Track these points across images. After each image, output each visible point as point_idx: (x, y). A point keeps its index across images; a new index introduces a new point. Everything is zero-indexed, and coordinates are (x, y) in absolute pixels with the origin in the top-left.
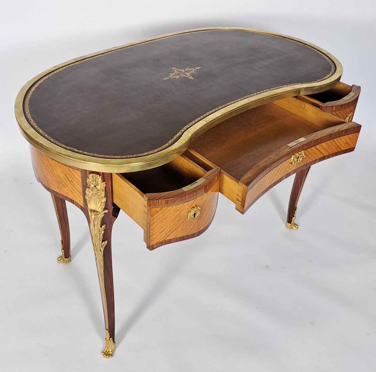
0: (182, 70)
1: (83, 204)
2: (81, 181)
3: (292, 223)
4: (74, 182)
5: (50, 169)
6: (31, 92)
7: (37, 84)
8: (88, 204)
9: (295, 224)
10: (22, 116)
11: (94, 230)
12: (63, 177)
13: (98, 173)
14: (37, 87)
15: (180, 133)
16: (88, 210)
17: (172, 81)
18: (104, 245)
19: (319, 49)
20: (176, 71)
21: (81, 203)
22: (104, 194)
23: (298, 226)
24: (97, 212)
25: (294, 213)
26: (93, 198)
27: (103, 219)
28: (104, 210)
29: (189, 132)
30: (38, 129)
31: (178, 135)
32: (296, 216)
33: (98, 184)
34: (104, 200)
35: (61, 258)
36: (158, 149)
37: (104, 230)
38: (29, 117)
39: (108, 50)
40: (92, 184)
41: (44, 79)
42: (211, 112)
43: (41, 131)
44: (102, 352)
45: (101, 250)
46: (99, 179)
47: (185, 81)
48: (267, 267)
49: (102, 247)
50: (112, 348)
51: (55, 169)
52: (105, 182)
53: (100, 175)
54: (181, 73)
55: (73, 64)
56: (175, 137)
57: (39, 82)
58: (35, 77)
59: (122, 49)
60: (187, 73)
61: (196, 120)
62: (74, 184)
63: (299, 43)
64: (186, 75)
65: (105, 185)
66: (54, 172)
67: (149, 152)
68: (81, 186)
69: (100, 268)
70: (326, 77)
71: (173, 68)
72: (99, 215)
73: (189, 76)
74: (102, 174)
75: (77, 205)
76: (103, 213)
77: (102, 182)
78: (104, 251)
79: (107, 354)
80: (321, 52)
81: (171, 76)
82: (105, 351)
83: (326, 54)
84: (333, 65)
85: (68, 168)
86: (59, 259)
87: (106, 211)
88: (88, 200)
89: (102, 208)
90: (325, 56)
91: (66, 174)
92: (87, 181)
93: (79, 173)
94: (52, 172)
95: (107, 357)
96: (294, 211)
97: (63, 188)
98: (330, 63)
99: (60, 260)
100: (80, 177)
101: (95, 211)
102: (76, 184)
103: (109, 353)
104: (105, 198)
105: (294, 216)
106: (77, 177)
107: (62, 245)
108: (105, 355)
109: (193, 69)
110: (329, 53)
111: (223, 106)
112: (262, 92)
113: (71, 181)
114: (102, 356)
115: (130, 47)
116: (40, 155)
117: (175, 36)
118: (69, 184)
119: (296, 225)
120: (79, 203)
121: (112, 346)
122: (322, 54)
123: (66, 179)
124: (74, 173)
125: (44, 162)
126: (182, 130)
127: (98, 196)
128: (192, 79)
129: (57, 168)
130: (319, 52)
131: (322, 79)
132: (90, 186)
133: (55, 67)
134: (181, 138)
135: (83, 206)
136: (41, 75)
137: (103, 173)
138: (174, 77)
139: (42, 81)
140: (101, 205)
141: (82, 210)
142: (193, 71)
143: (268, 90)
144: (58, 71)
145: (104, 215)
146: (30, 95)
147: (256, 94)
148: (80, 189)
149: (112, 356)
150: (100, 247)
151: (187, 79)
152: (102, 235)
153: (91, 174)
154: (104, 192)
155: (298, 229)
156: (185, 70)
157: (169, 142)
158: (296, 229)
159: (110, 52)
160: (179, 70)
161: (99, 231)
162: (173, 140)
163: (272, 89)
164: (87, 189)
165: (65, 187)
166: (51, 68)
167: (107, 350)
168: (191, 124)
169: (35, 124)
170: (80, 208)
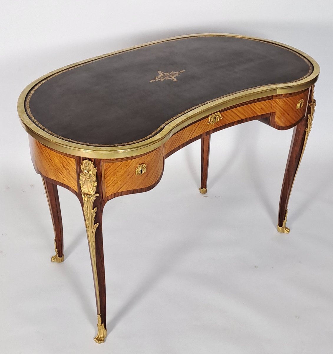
0: (168, 73)
1: (77, 189)
2: (75, 168)
3: (283, 227)
4: (70, 170)
5: (49, 159)
6: (31, 95)
7: (36, 88)
8: (81, 188)
9: (286, 228)
10: (25, 114)
11: (87, 212)
12: (60, 165)
13: (90, 159)
14: (36, 90)
15: (162, 126)
16: (82, 193)
17: (157, 84)
18: (95, 227)
19: (300, 53)
20: (161, 74)
21: (76, 189)
22: (96, 178)
23: (289, 230)
24: (90, 195)
25: (285, 216)
26: (86, 183)
27: (95, 202)
28: (95, 194)
29: (170, 125)
30: (39, 124)
31: (160, 128)
32: (287, 219)
33: (90, 169)
34: (96, 184)
35: (54, 258)
36: (142, 139)
37: (96, 213)
38: (31, 115)
39: (98, 57)
40: (85, 169)
41: (42, 83)
42: (191, 109)
43: (41, 126)
44: (95, 338)
45: (94, 232)
46: (91, 165)
47: (170, 83)
48: (256, 267)
49: (94, 229)
50: (104, 334)
51: (53, 159)
52: (96, 168)
53: (92, 162)
54: (165, 76)
55: (67, 70)
56: (158, 130)
57: (38, 86)
58: (33, 82)
59: (112, 56)
60: (171, 76)
61: (178, 116)
62: (69, 171)
63: (282, 47)
64: (171, 78)
65: (96, 171)
66: (52, 161)
67: (134, 142)
68: (76, 173)
69: (92, 249)
70: (303, 78)
71: (159, 72)
72: (91, 198)
73: (173, 78)
74: (93, 161)
75: (72, 190)
76: (95, 196)
77: (94, 168)
78: (95, 233)
79: (99, 340)
80: (302, 56)
81: (156, 79)
82: (97, 337)
83: (306, 57)
84: (311, 68)
85: (65, 157)
86: (53, 259)
87: (98, 195)
88: (82, 184)
89: (94, 191)
90: (305, 59)
91: (62, 162)
92: (81, 167)
93: (74, 160)
94: (50, 162)
95: (99, 342)
96: (284, 214)
97: (60, 175)
98: (308, 65)
99: (55, 259)
100: (74, 164)
101: (87, 194)
102: (71, 171)
103: (101, 339)
104: (97, 183)
105: (284, 220)
106: (72, 165)
107: (56, 244)
108: (97, 341)
109: (178, 72)
110: (309, 56)
111: (203, 104)
112: (240, 91)
113: (67, 168)
114: (94, 341)
115: (120, 53)
116: (40, 148)
117: (162, 42)
118: (65, 172)
119: (288, 229)
120: (74, 189)
121: (104, 332)
122: (302, 58)
123: (63, 167)
124: (70, 161)
125: (43, 153)
126: (165, 124)
127: (90, 180)
128: (176, 81)
129: (55, 158)
130: (300, 55)
131: (298, 80)
132: (83, 171)
133: (51, 73)
134: (163, 130)
135: (77, 191)
136: (39, 80)
137: (95, 159)
138: (159, 80)
139: (40, 85)
140: (93, 189)
141: (76, 195)
142: (178, 74)
143: (247, 90)
144: (54, 76)
145: (96, 198)
146: (30, 97)
147: (234, 93)
148: (75, 176)
149: (104, 342)
150: (93, 229)
151: (171, 81)
152: (94, 217)
153: (85, 161)
154: (95, 177)
155: (290, 233)
156: (170, 74)
157: (152, 134)
158: (288, 232)
159: (101, 59)
160: (165, 73)
161: (91, 213)
162: (155, 132)
163: (249, 89)
164: (81, 174)
165: (62, 175)
166: (47, 74)
167: (99, 336)
168: (172, 119)
169: (36, 121)
170: (74, 194)
